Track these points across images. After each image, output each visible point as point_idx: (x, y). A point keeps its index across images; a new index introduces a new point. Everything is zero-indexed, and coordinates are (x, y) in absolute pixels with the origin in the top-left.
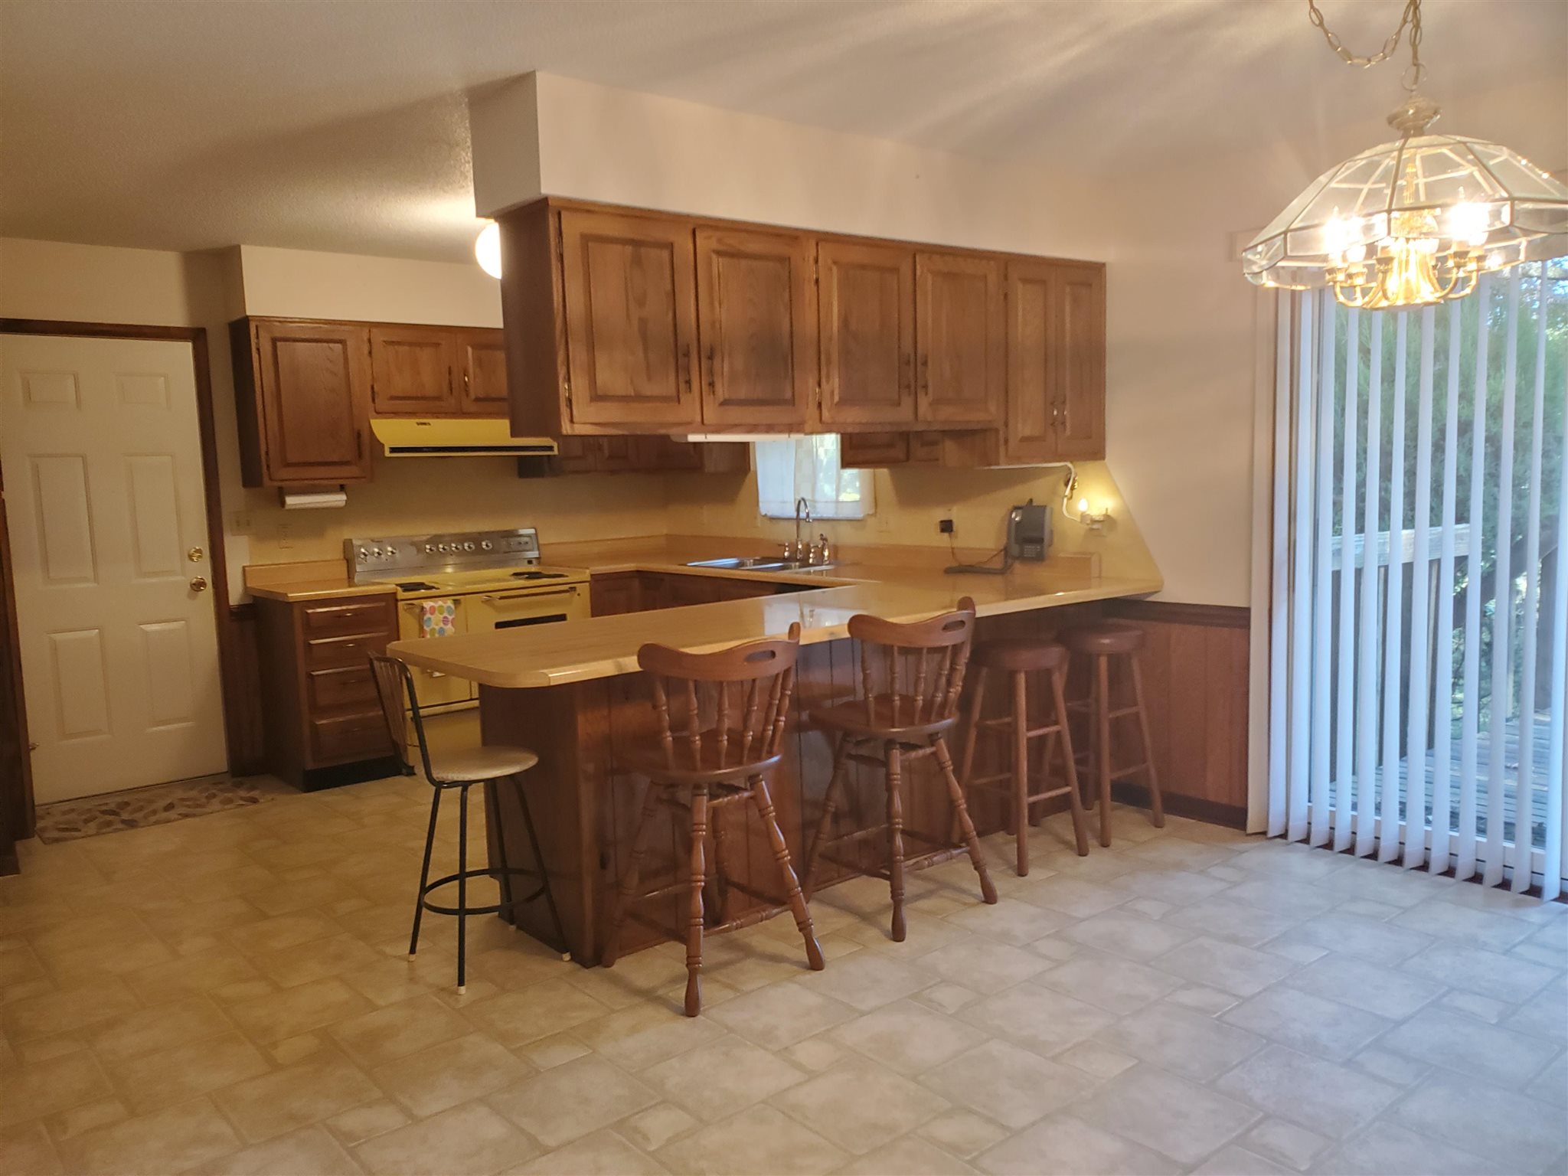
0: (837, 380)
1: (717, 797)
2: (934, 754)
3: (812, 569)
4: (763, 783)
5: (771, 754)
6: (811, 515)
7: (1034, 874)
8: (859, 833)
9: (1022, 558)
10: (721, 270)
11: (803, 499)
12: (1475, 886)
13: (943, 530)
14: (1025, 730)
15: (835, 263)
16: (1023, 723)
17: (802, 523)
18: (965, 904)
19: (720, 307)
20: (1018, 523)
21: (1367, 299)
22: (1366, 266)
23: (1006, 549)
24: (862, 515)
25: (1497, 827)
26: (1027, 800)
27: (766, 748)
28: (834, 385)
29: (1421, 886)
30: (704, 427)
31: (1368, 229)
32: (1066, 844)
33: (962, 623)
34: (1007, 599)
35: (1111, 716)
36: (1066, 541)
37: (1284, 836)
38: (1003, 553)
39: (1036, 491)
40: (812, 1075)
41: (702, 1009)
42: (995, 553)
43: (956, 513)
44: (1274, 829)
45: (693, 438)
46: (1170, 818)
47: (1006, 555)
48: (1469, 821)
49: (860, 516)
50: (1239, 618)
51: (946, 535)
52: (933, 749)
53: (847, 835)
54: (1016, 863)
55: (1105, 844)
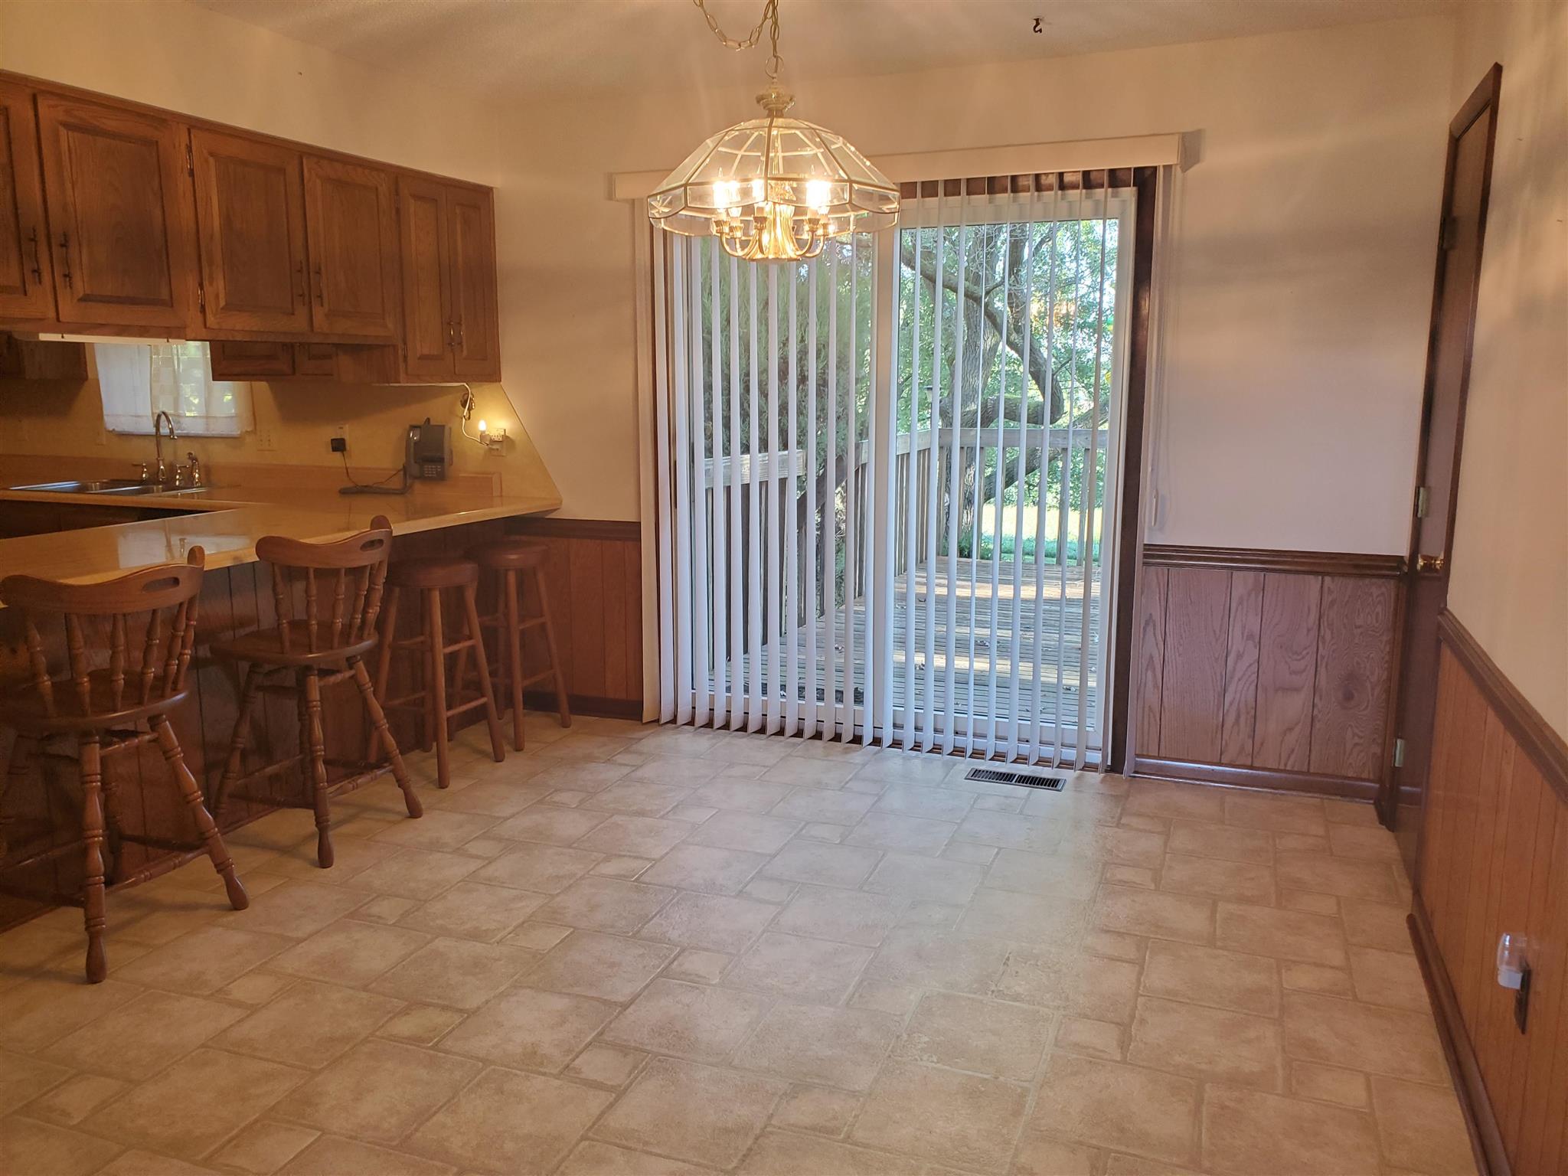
0: (221, 284)
1: (110, 744)
2: (352, 677)
3: (179, 493)
4: (167, 722)
5: (175, 690)
6: (176, 432)
7: (455, 785)
8: (270, 768)
9: (422, 478)
10: (71, 145)
11: (164, 413)
12: (817, 742)
13: (335, 449)
14: (441, 646)
15: (211, 154)
16: (439, 640)
17: (163, 441)
18: (389, 822)
19: (73, 189)
20: (416, 443)
21: (746, 250)
22: (742, 221)
23: (405, 469)
24: (239, 433)
25: (830, 695)
26: (445, 714)
27: (170, 685)
28: (218, 288)
29: (777, 748)
30: (59, 326)
31: (746, 192)
32: (483, 753)
33: (381, 542)
34: (408, 519)
35: (520, 628)
36: (467, 460)
37: (674, 721)
38: (402, 473)
39: (434, 410)
40: (253, 1009)
41: (108, 972)
42: (394, 473)
43: (348, 432)
44: (666, 715)
45: (44, 337)
46: (577, 719)
47: (405, 474)
48: (811, 693)
49: (236, 432)
50: (630, 531)
51: (338, 454)
52: (352, 672)
53: (258, 771)
54: (437, 776)
55: (519, 749)
